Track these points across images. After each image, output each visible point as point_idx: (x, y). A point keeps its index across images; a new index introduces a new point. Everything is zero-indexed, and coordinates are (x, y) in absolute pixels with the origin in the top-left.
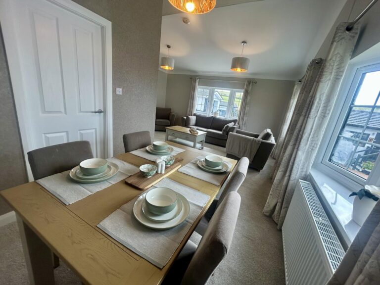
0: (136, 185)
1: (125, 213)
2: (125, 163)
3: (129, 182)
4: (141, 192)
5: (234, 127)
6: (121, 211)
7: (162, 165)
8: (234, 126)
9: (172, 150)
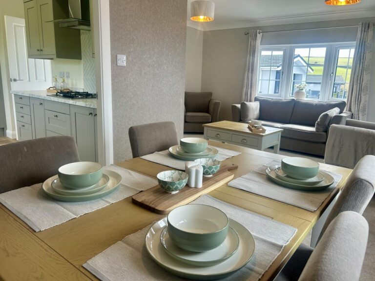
0: (151, 205)
1: (131, 249)
2: (133, 173)
3: (139, 200)
4: (160, 216)
5: (341, 117)
6: (124, 244)
7: (197, 172)
8: (341, 115)
9: (216, 152)
